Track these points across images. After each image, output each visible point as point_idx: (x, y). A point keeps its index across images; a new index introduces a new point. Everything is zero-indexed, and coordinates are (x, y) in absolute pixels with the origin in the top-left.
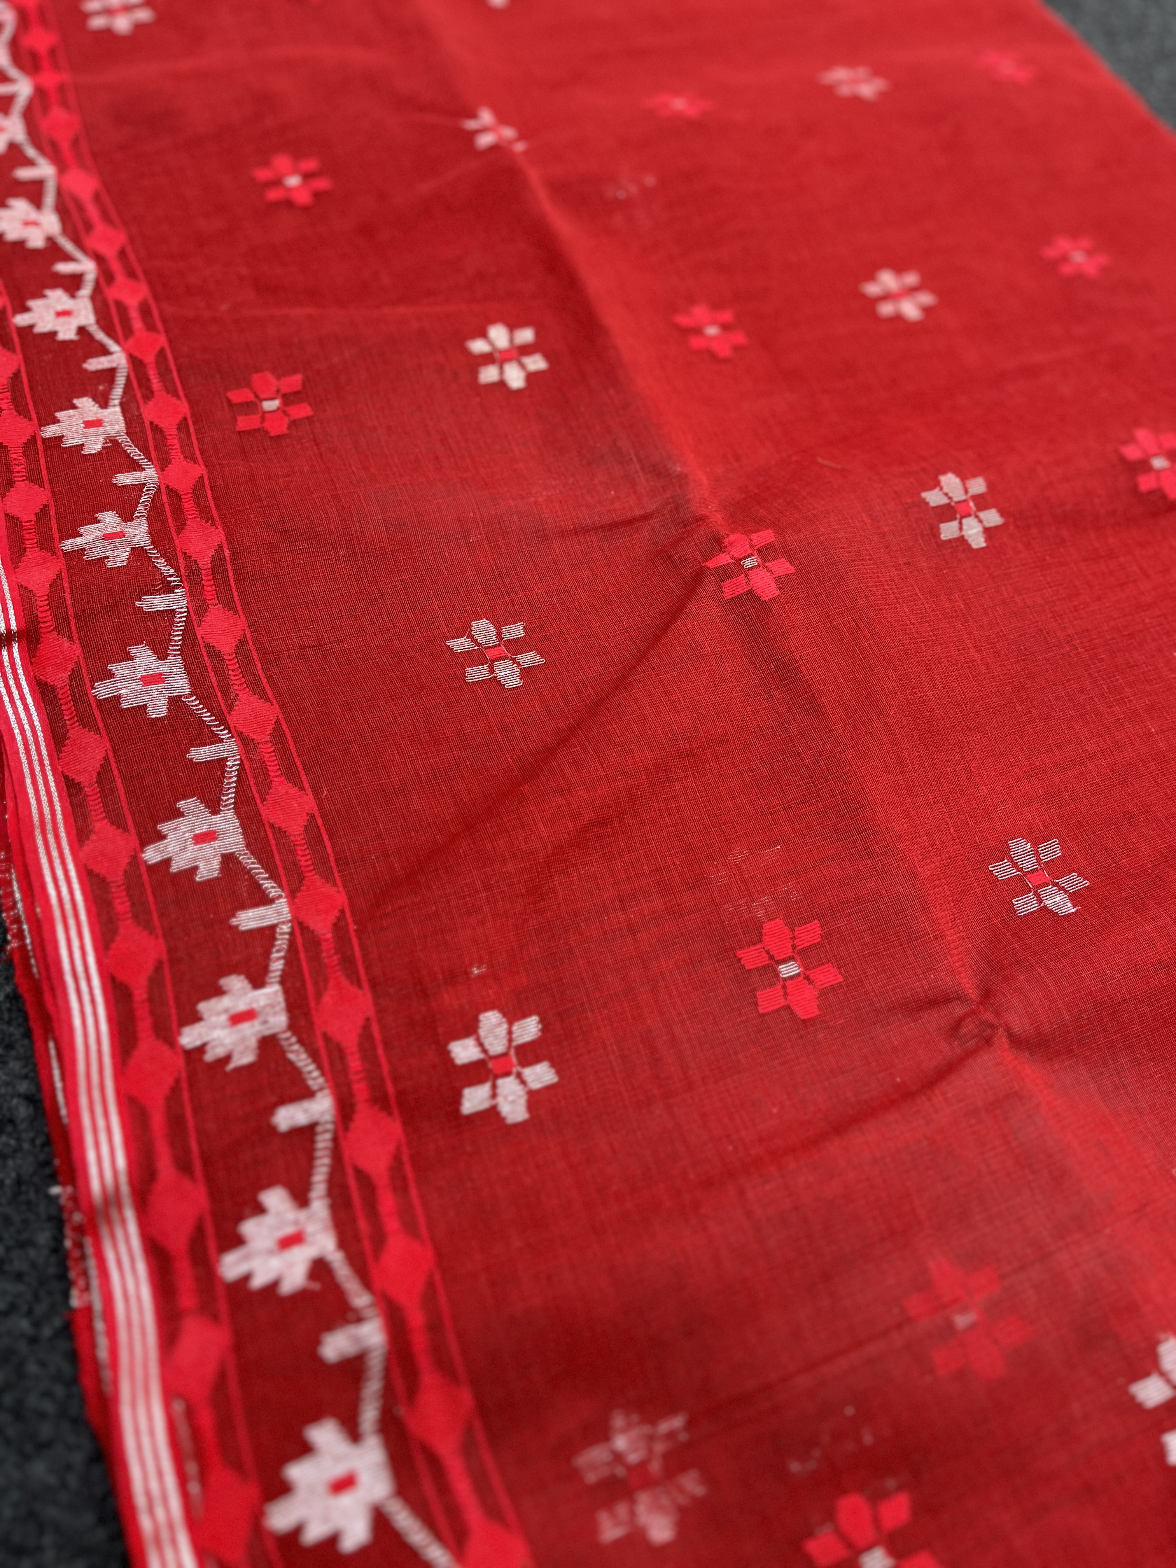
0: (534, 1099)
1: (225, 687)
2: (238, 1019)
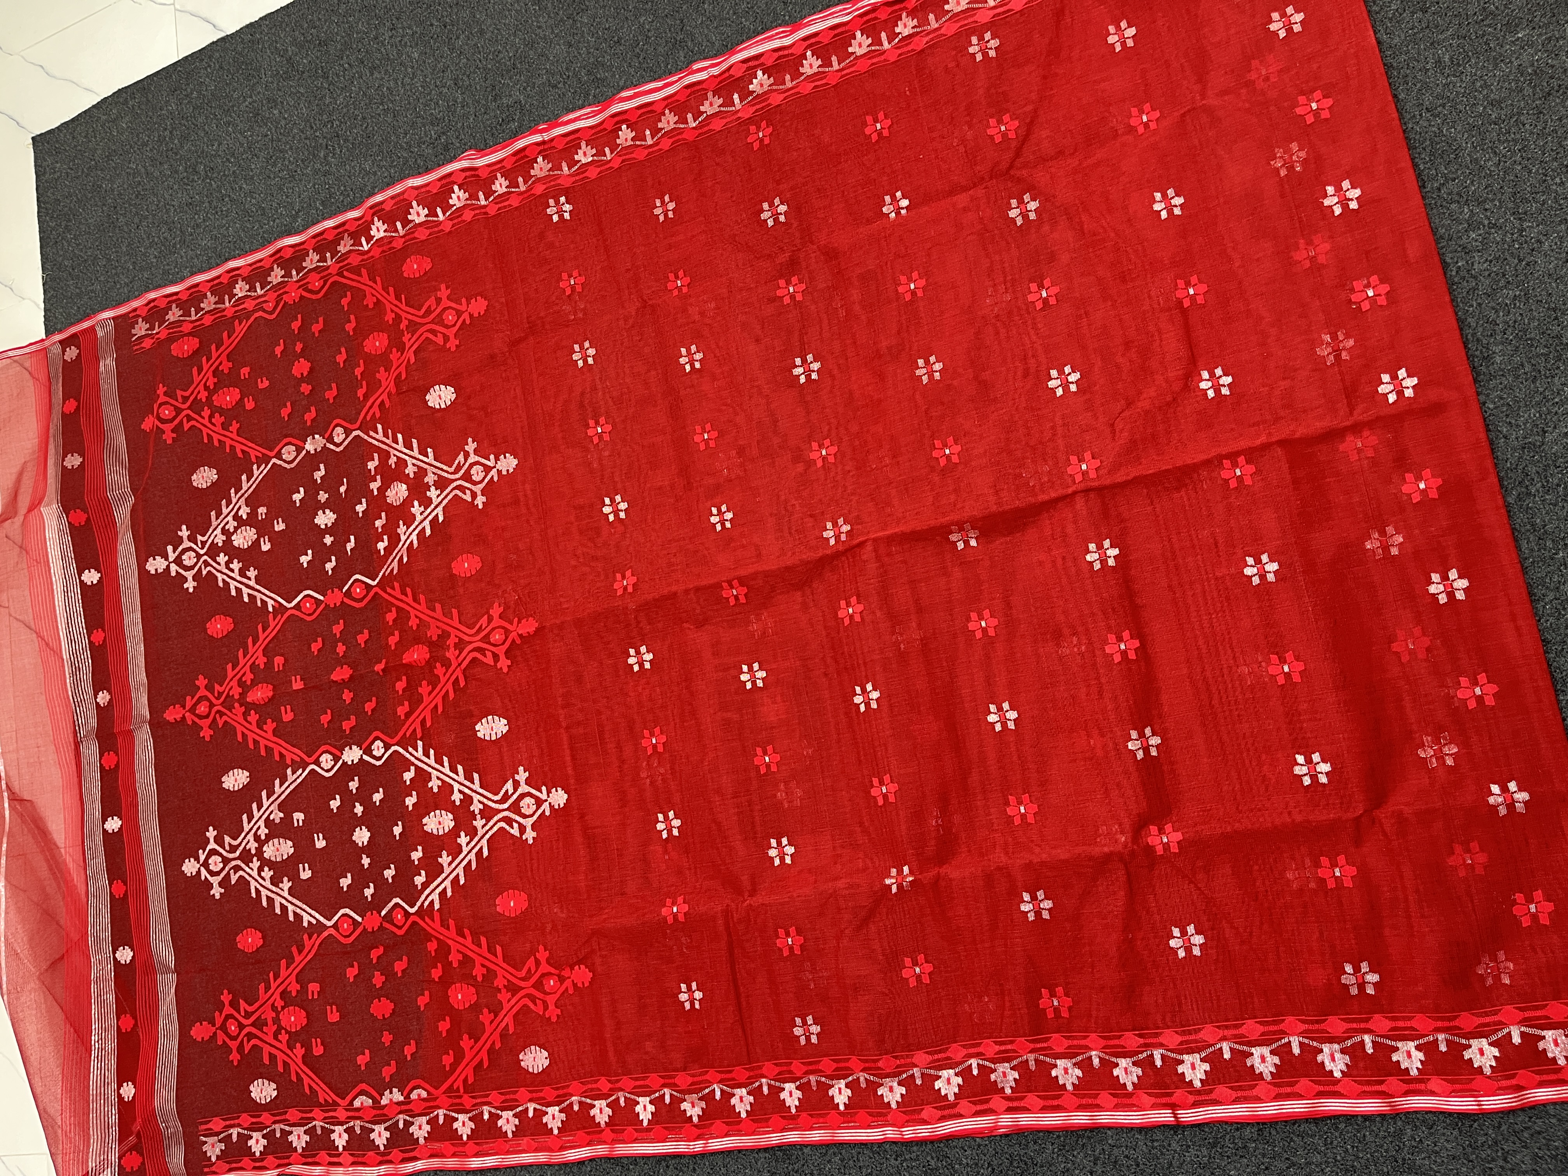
0: (1372, 971)
1: (1196, 1041)
2: (1333, 1059)
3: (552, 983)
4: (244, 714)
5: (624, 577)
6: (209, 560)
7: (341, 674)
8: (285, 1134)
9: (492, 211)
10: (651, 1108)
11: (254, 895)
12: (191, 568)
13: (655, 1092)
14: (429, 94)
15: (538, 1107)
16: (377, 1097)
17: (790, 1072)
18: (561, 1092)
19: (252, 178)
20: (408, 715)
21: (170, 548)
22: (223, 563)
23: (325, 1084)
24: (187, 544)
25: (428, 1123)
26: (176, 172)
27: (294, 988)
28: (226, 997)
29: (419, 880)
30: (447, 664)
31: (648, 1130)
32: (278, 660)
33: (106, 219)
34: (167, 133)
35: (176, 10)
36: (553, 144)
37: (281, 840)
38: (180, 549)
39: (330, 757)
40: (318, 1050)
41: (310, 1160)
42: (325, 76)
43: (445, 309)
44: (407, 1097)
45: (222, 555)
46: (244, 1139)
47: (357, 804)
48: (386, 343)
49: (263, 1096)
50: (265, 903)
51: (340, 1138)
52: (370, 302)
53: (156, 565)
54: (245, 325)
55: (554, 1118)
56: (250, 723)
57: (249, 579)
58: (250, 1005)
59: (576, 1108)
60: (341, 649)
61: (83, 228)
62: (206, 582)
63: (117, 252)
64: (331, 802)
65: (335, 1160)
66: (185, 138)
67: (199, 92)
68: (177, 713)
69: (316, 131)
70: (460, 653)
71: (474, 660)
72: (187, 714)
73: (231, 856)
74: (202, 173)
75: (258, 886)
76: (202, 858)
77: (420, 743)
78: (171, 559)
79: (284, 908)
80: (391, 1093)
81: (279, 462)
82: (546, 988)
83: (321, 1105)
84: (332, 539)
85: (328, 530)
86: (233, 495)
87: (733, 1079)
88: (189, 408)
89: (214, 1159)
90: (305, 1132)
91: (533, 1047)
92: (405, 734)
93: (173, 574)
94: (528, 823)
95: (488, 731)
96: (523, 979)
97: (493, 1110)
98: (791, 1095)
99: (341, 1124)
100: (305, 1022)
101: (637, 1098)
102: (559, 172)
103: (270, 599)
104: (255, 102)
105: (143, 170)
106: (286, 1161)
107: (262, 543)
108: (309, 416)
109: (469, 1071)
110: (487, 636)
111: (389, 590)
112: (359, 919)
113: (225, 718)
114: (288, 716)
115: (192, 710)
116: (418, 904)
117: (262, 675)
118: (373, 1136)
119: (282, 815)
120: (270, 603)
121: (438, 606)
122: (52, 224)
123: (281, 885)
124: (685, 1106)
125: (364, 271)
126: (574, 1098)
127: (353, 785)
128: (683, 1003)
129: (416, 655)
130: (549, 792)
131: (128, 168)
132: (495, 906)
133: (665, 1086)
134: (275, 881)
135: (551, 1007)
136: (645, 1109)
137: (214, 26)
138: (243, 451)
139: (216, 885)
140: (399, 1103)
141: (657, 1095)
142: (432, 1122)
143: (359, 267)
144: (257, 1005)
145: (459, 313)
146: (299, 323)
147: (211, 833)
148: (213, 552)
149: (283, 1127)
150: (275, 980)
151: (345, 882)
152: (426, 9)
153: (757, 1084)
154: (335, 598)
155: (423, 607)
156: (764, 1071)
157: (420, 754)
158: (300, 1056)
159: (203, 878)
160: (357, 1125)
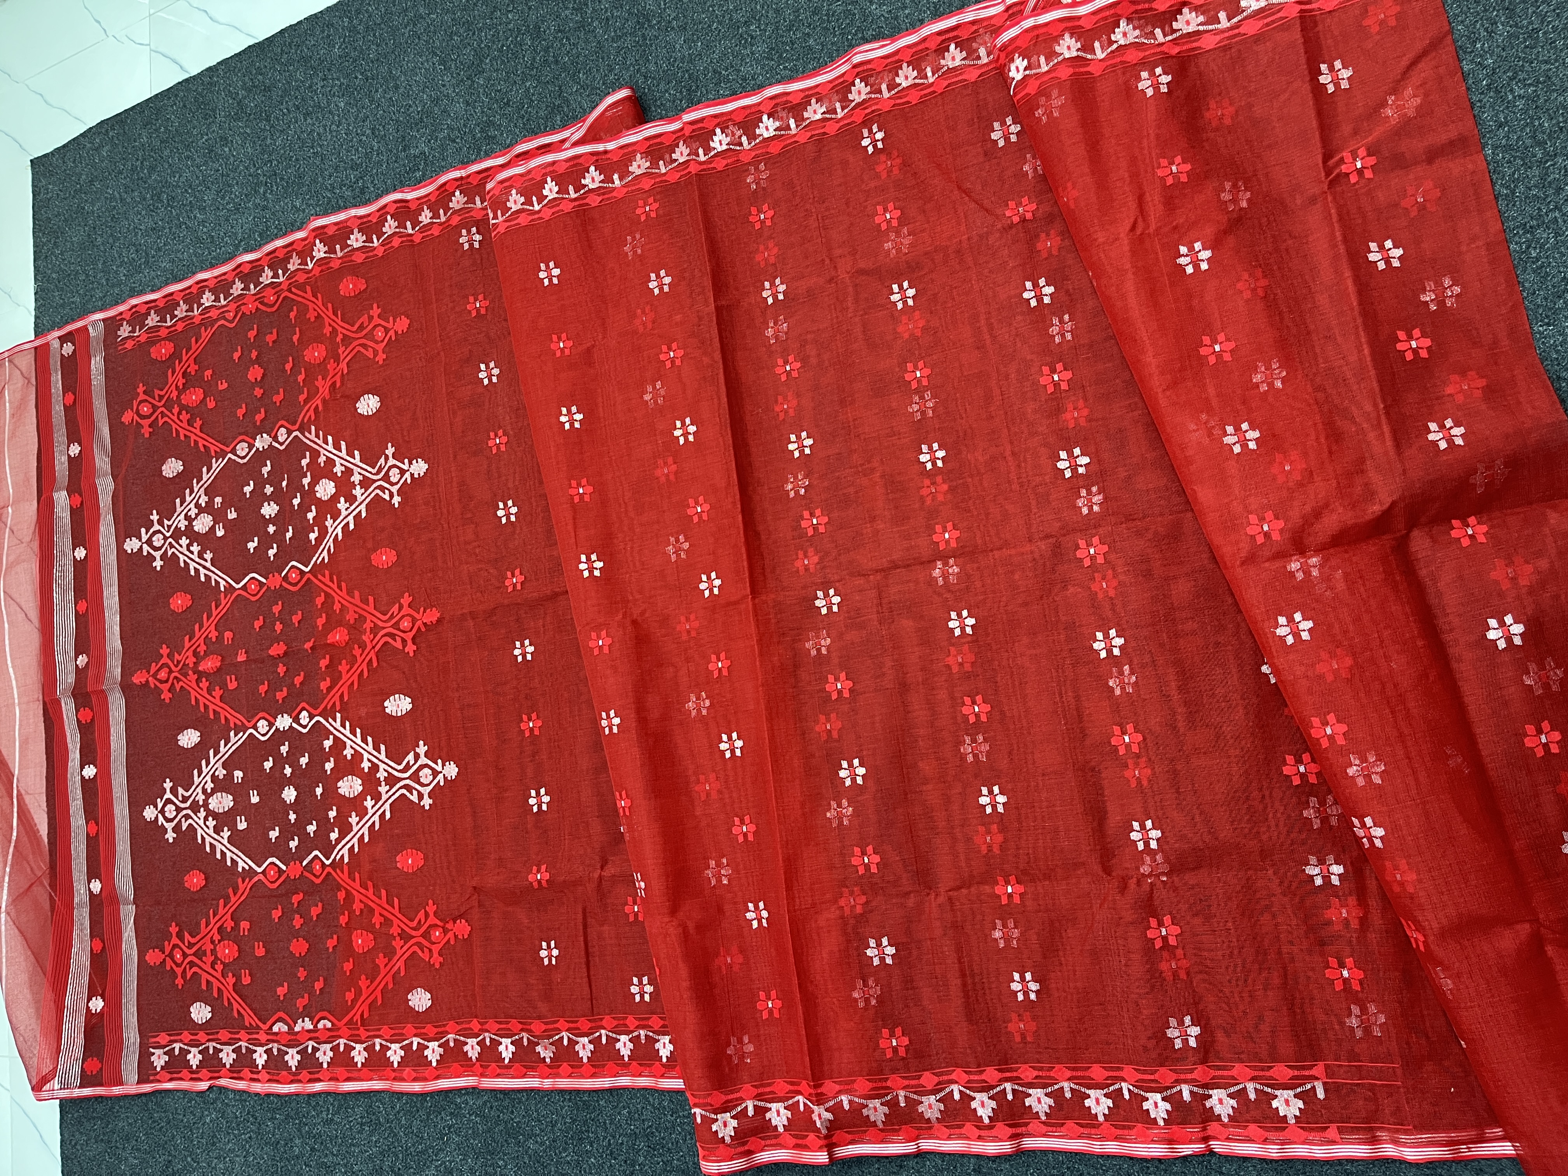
3: (437, 933)
4: (197, 680)
5: (513, 576)
6: (173, 542)
7: (277, 650)
8: (217, 1051)
9: (417, 239)
10: (512, 1048)
11: (200, 841)
12: (159, 549)
13: (516, 1035)
14: (351, 141)
15: (422, 1041)
16: (293, 1025)
17: (626, 1025)
18: (440, 1030)
19: (205, 209)
20: (329, 689)
21: (143, 530)
22: (184, 546)
23: (251, 1010)
24: (157, 527)
25: (331, 1050)
26: (145, 199)
27: (229, 925)
28: (174, 929)
29: (334, 836)
30: (362, 646)
31: (507, 1067)
32: (228, 635)
33: (86, 238)
34: (139, 163)
35: (151, 50)
36: (469, 180)
37: (224, 794)
38: (151, 531)
39: (266, 723)
40: (246, 980)
41: (235, 1075)
42: (268, 120)
43: (376, 326)
44: (316, 1026)
45: (184, 538)
46: (184, 1053)
47: (287, 766)
48: (324, 354)
49: (200, 1017)
50: (208, 849)
51: (260, 1058)
52: (311, 315)
53: (132, 545)
54: (211, 331)
55: (433, 1052)
56: (202, 689)
57: (206, 561)
58: (193, 937)
59: (452, 1044)
60: (278, 627)
61: (68, 245)
62: (171, 561)
63: (94, 269)
64: (265, 764)
65: (255, 1076)
66: (152, 169)
67: (166, 128)
68: (142, 677)
69: (258, 169)
70: (374, 637)
71: (386, 643)
72: (150, 679)
73: (182, 805)
74: (165, 201)
75: (204, 834)
76: (160, 805)
77: (338, 715)
78: (144, 540)
79: (223, 854)
80: (303, 1021)
81: (233, 457)
82: (433, 939)
83: (247, 1028)
84: (275, 528)
85: (271, 521)
86: (195, 485)
87: (579, 1029)
88: (163, 406)
89: (158, 1069)
90: (233, 1051)
91: (419, 989)
92: (326, 706)
93: (145, 553)
94: (426, 791)
95: (395, 709)
96: (414, 929)
97: (384, 1043)
98: (624, 1045)
99: (262, 1045)
100: (237, 955)
101: (501, 1040)
102: (472, 205)
103: (222, 580)
104: (210, 139)
105: (118, 196)
106: (216, 1075)
107: (217, 529)
108: (259, 417)
109: (365, 1007)
110: (397, 623)
111: (320, 577)
112: (284, 868)
113: (181, 683)
114: (232, 685)
115: (154, 676)
116: (333, 857)
117: (213, 647)
118: (287, 1058)
119: (225, 772)
120: (222, 583)
121: (357, 593)
122: (44, 240)
123: (222, 834)
124: (539, 1049)
125: (308, 288)
126: (450, 1036)
127: (284, 749)
128: (543, 958)
129: (338, 636)
130: (444, 765)
131: (106, 193)
132: (396, 862)
133: (522, 1030)
134: (217, 830)
135: (435, 955)
136: (507, 1049)
137: (181, 67)
138: (204, 446)
139: (170, 830)
140: (309, 1031)
141: (517, 1037)
142: (335, 1049)
143: (305, 284)
144: (198, 937)
145: (387, 331)
146: (255, 332)
147: (168, 785)
148: (177, 534)
149: (215, 1044)
150: (214, 917)
151: (274, 834)
152: (353, 62)
153: (598, 1034)
154: (275, 581)
155: (344, 594)
156: (604, 1023)
157: (338, 725)
158: (231, 984)
159: (160, 824)
160: (275, 1047)
